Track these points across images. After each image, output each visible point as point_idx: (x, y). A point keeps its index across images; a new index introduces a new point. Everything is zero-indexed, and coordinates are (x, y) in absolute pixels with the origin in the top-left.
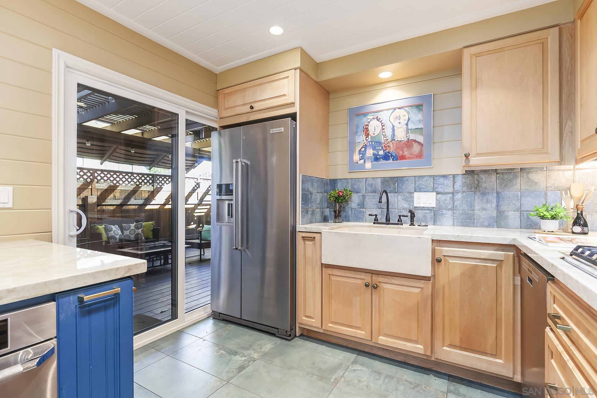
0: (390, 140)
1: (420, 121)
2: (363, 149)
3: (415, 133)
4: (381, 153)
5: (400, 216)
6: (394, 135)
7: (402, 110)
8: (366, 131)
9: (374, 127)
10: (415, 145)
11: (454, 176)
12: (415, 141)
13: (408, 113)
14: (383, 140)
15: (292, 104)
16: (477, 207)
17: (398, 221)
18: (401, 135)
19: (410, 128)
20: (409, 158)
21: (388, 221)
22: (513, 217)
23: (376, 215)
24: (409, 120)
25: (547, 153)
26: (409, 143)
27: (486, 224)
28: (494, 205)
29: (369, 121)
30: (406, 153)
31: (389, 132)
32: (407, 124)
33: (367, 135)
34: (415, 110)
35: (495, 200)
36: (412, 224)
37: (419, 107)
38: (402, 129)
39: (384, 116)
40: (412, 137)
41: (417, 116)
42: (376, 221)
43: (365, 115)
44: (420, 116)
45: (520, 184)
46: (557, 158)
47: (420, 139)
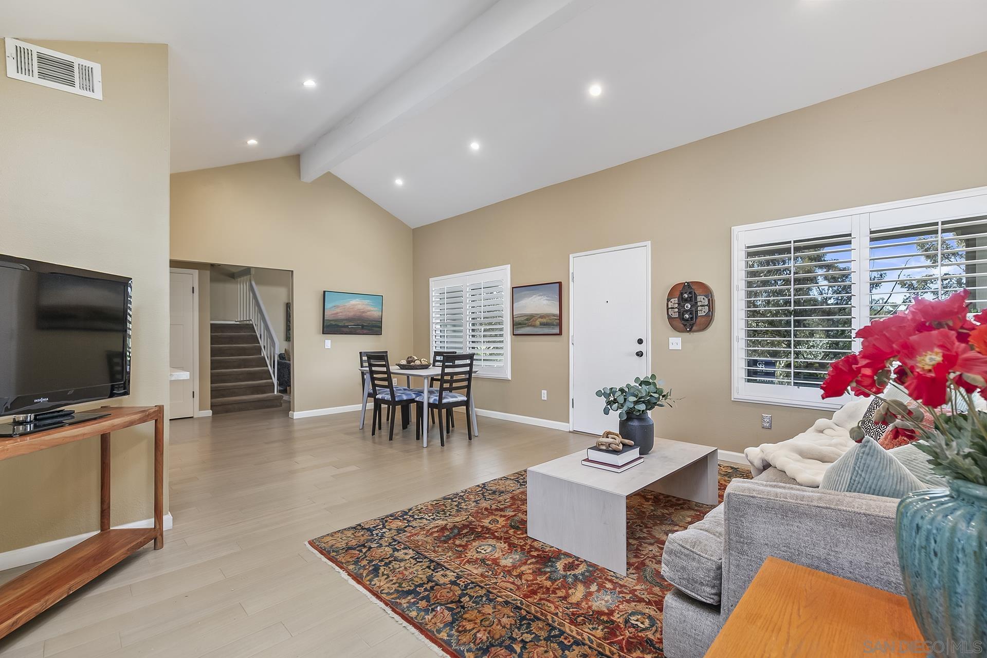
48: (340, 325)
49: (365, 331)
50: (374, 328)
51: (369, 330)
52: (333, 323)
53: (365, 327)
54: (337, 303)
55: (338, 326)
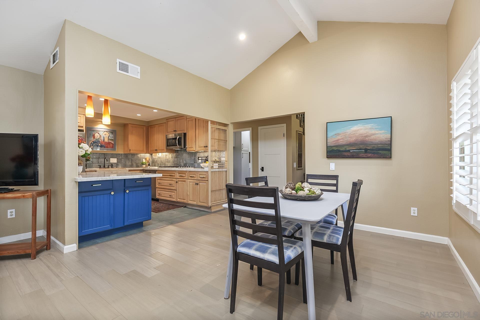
0: (103, 140)
1: (112, 137)
2: (92, 143)
3: (111, 140)
4: (99, 145)
5: (108, 166)
6: (104, 140)
7: (107, 132)
8: (94, 136)
9: (97, 135)
10: (111, 144)
11: (122, 154)
12: (111, 143)
13: (109, 134)
14: (100, 141)
15: (82, 127)
16: (127, 163)
17: (108, 167)
18: (106, 140)
19: (109, 138)
20: (109, 148)
21: (104, 167)
22: (134, 164)
23: (100, 166)
24: (109, 136)
25: (144, 151)
26: (109, 143)
27: (129, 167)
28: (131, 162)
29: (95, 133)
30: (108, 146)
31: (103, 139)
32: (108, 137)
33: (94, 138)
34: (111, 134)
35: (131, 161)
36: (112, 168)
37: (112, 133)
38: (107, 138)
39: (101, 133)
40: (110, 141)
41: (111, 135)
42: (100, 167)
43: (94, 131)
44: (112, 136)
45: (135, 157)
46: (146, 153)
47: (113, 142)
48: (342, 150)
49: (370, 155)
50: (380, 152)
51: (374, 153)
52: (335, 149)
53: (368, 151)
54: (338, 131)
55: (339, 151)
